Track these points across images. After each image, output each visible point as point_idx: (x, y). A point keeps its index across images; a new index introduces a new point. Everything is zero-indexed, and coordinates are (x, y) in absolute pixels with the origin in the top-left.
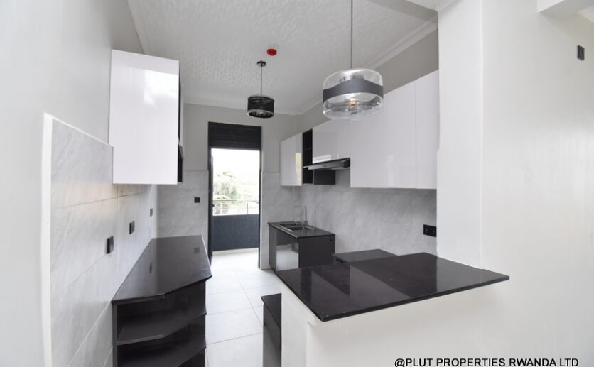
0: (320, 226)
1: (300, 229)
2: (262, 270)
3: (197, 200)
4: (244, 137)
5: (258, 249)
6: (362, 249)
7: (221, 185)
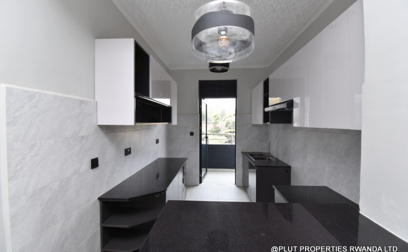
0: (281, 158)
1: (265, 159)
2: (237, 186)
3: (192, 134)
4: (226, 89)
5: (234, 170)
6: (311, 184)
7: (232, 123)
